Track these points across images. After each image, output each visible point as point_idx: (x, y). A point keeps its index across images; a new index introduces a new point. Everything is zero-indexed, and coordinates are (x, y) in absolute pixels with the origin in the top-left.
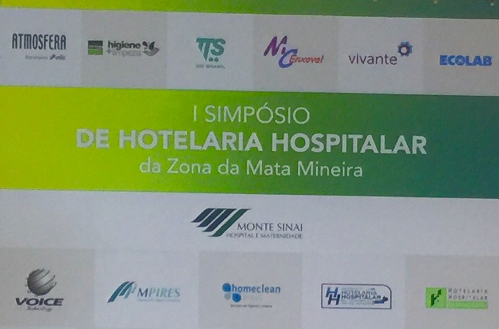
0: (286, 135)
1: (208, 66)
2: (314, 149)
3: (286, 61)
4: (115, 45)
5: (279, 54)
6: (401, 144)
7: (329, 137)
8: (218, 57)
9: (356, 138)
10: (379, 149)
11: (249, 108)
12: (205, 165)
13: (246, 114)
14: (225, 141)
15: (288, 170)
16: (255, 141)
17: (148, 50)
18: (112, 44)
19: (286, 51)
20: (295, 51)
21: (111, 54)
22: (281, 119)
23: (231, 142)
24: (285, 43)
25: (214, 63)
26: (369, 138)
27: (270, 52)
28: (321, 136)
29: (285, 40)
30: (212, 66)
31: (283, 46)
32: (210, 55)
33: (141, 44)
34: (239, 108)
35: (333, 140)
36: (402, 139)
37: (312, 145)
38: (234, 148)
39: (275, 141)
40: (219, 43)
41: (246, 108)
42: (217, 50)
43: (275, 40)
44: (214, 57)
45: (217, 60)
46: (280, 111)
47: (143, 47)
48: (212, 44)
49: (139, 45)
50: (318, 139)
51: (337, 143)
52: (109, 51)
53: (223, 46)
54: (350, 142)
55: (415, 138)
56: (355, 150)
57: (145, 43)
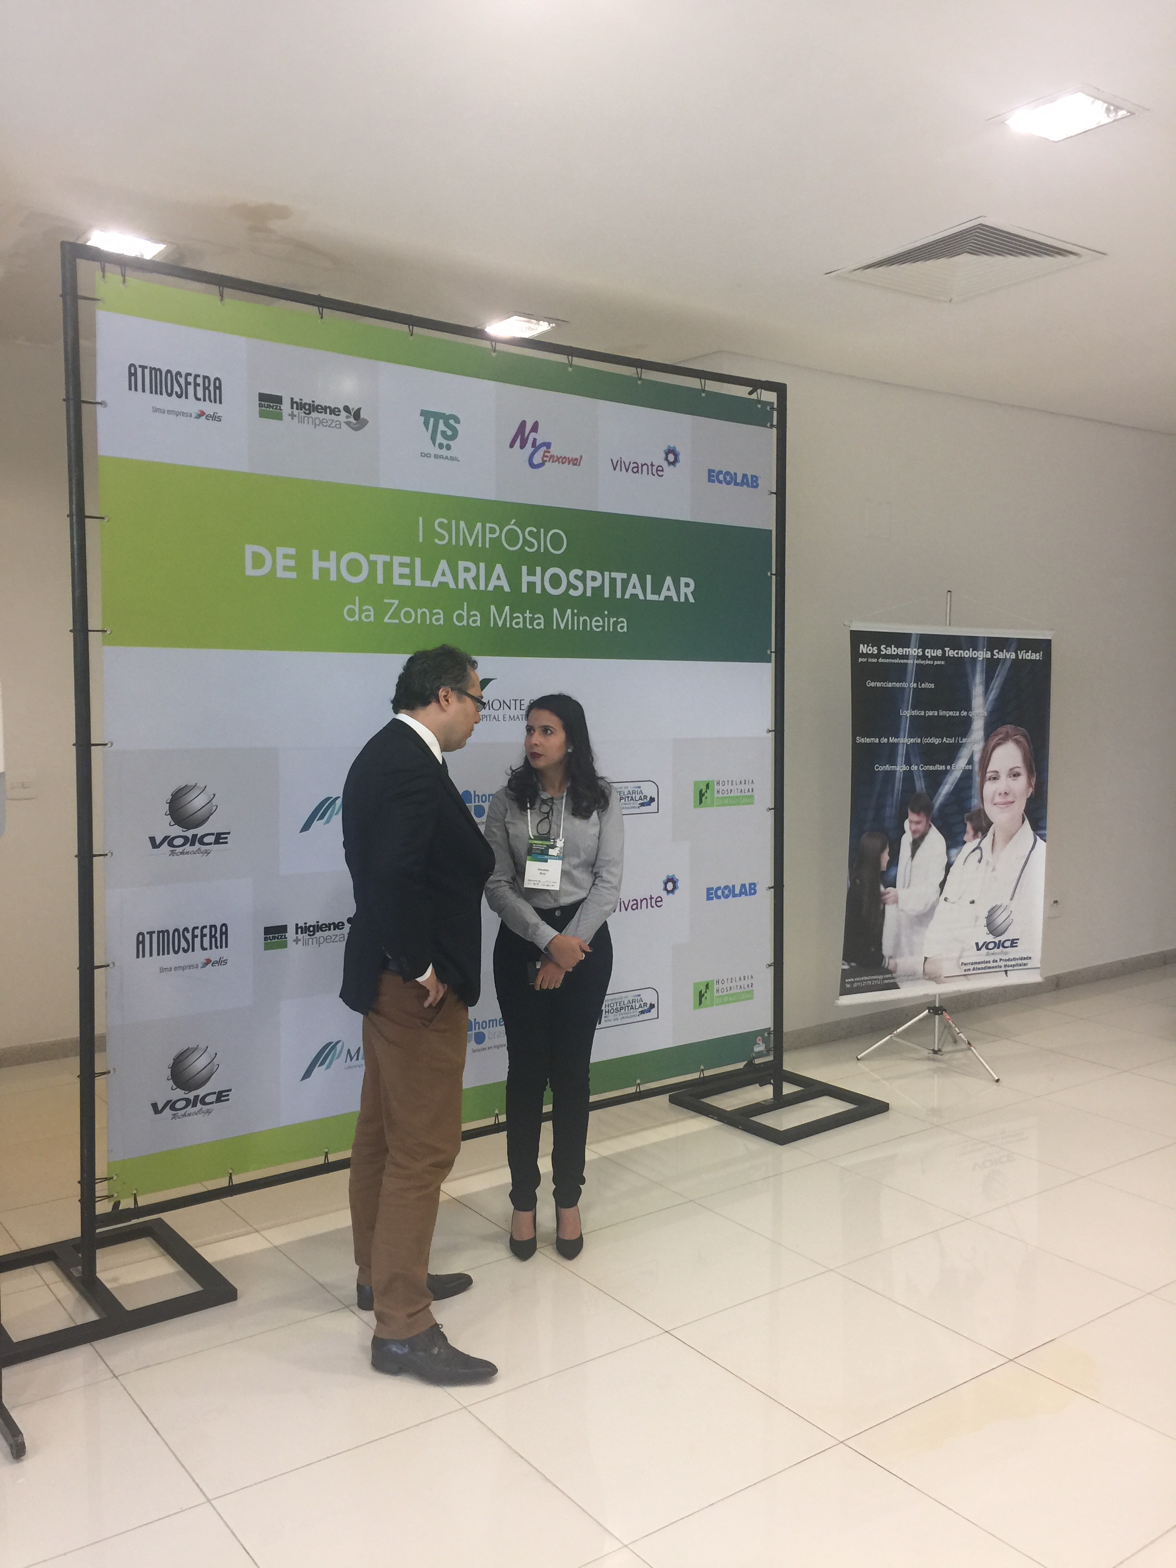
0: (538, 570)
1: (436, 456)
2: (572, 592)
3: (537, 459)
4: (301, 406)
5: (529, 448)
6: (668, 589)
7: (590, 573)
8: (450, 443)
9: (619, 576)
10: (645, 595)
11: (492, 525)
12: (434, 611)
13: (488, 536)
14: (462, 575)
15: (540, 623)
16: (499, 579)
17: (352, 420)
18: (296, 403)
19: (538, 444)
20: (548, 445)
21: (296, 419)
22: (531, 545)
23: (470, 576)
24: (536, 432)
25: (444, 452)
26: (634, 578)
27: (518, 443)
28: (579, 572)
29: (535, 428)
30: (441, 457)
31: (533, 435)
32: (440, 439)
33: (342, 409)
34: (479, 525)
35: (595, 579)
36: (669, 581)
37: (570, 586)
38: (473, 586)
39: (525, 579)
40: (452, 422)
41: (488, 525)
42: (449, 433)
43: (523, 424)
44: (445, 442)
45: (448, 447)
46: (530, 533)
47: (344, 414)
48: (441, 421)
49: (339, 411)
50: (576, 577)
51: (597, 584)
52: (292, 416)
53: (456, 425)
54: (613, 581)
55: (683, 580)
56: (619, 595)
57: (347, 409)
